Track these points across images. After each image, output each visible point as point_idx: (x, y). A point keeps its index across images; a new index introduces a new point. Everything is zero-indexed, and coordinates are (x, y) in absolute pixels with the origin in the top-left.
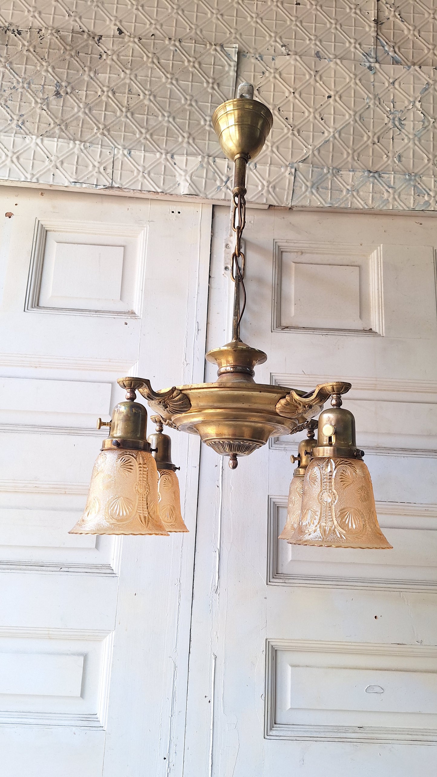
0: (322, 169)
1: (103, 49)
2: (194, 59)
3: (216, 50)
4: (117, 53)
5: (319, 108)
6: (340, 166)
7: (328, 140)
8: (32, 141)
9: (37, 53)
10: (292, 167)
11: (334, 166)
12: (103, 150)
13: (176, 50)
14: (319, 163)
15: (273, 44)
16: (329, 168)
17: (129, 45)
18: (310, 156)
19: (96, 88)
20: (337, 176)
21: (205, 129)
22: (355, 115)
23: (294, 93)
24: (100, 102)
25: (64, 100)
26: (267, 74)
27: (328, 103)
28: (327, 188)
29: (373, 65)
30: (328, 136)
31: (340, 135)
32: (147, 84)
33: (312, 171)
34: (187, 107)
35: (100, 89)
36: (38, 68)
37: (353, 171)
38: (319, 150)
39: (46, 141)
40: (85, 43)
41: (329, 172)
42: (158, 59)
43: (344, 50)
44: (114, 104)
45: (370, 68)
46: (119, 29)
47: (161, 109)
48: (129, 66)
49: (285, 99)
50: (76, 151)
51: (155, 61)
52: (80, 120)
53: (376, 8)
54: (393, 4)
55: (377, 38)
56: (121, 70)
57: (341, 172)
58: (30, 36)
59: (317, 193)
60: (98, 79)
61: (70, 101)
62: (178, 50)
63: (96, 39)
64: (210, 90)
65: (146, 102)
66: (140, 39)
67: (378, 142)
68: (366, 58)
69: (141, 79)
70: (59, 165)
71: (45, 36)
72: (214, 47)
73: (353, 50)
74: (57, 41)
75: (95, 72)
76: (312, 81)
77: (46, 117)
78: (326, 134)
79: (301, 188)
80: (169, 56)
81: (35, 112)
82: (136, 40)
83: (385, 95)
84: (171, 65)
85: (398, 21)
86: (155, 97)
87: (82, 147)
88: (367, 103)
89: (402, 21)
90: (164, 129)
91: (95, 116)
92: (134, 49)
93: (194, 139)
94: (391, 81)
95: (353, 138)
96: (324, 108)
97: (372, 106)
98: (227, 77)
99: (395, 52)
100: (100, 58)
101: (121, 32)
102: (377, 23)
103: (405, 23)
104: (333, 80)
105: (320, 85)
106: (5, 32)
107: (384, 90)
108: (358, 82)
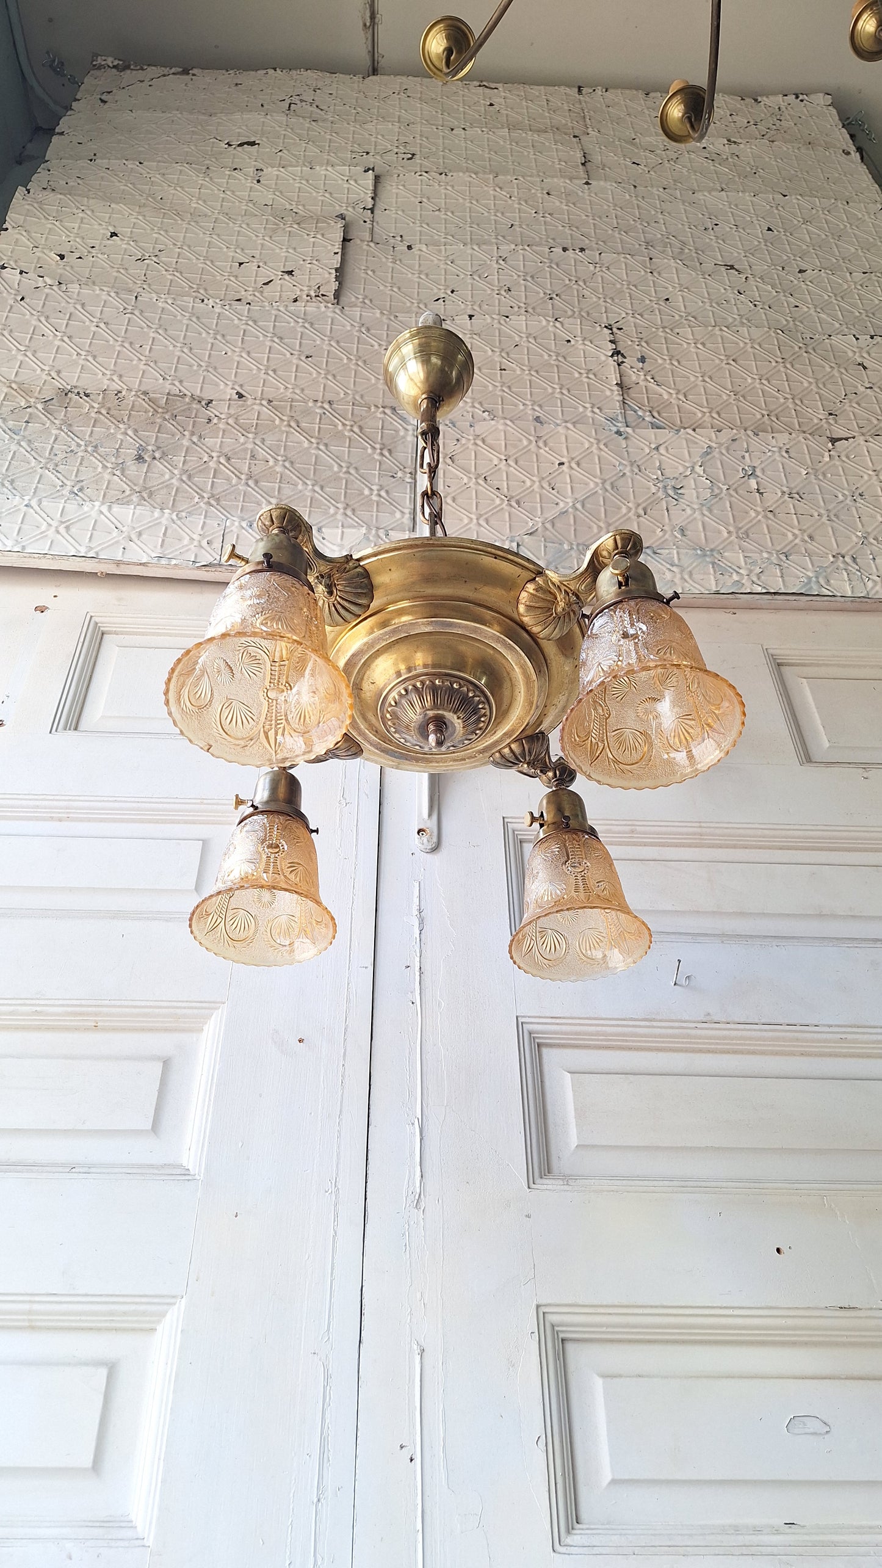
0: (561, 543)
1: (213, 413)
2: (353, 423)
3: (385, 413)
4: (235, 416)
7: (566, 512)
8: (93, 509)
9: (112, 416)
10: (512, 541)
11: (580, 541)
12: (207, 521)
13: (324, 413)
15: (470, 409)
16: (571, 544)
17: (253, 408)
18: (540, 530)
19: (201, 454)
21: (371, 500)
22: (603, 484)
23: (506, 460)
24: (205, 468)
25: (148, 466)
26: (463, 441)
27: (561, 470)
29: (622, 430)
30: (564, 508)
31: (583, 506)
32: (280, 450)
33: (545, 547)
34: (341, 475)
35: (206, 455)
36: (112, 431)
38: (553, 523)
39: (116, 509)
40: (186, 407)
41: (572, 548)
42: (298, 422)
43: (577, 416)
44: (227, 471)
45: (619, 433)
46: (238, 393)
47: (301, 477)
48: (253, 430)
49: (493, 468)
50: (164, 521)
51: (293, 424)
52: (173, 488)
53: (618, 372)
54: (642, 369)
55: (624, 402)
56: (240, 434)
58: (104, 398)
60: (203, 445)
61: (159, 468)
62: (327, 412)
63: (203, 403)
64: (377, 457)
65: (278, 469)
66: (270, 401)
67: (645, 514)
68: (612, 423)
69: (271, 444)
70: (134, 537)
71: (126, 398)
72: (381, 409)
73: (590, 414)
74: (144, 403)
75: (200, 437)
76: (533, 447)
77: (118, 483)
78: (562, 505)
80: (314, 419)
81: (102, 478)
82: (265, 403)
83: (646, 461)
84: (317, 429)
85: (652, 386)
86: (292, 463)
87: (174, 517)
88: (620, 470)
89: (658, 385)
90: (306, 500)
91: (198, 484)
92: (261, 412)
93: (353, 510)
94: (653, 446)
95: (605, 510)
96: (555, 477)
97: (628, 474)
98: (403, 443)
99: (654, 417)
100: (208, 423)
101: (240, 396)
102: (622, 388)
103: (663, 387)
104: (564, 446)
105: (545, 451)
106: (66, 394)
107: (645, 457)
108: (602, 447)
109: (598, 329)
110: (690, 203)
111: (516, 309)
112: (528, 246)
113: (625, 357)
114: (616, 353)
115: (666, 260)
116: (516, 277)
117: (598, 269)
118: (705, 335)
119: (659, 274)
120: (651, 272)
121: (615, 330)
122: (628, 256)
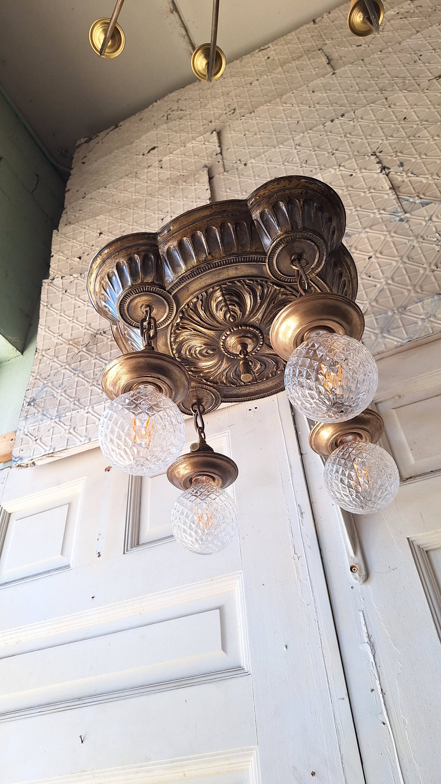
0: (386, 313)
5: (364, 269)
6: (405, 304)
7: (383, 289)
11: (399, 306)
14: (378, 309)
16: (393, 310)
18: (369, 309)
20: (406, 313)
22: (401, 259)
27: (371, 262)
28: (398, 327)
29: (403, 217)
30: (381, 286)
31: (393, 280)
33: (376, 319)
37: (421, 301)
38: (376, 301)
41: (394, 313)
43: (371, 221)
45: (401, 220)
53: (388, 180)
54: (403, 170)
55: (398, 198)
57: (408, 308)
59: (390, 335)
67: (437, 268)
68: (395, 215)
73: (379, 216)
78: (379, 285)
79: (370, 337)
83: (426, 231)
85: (414, 178)
88: (410, 245)
89: (417, 176)
94: (427, 219)
95: (409, 276)
96: (368, 268)
97: (416, 245)
99: (421, 198)
102: (394, 189)
103: (421, 176)
104: (368, 245)
105: (357, 253)
106: (95, 337)
107: (424, 228)
108: (393, 234)
109: (367, 158)
110: (399, 52)
111: (314, 171)
112: (310, 130)
113: (390, 169)
114: (384, 168)
115: (396, 95)
116: (308, 152)
117: (356, 122)
118: (438, 129)
119: (395, 105)
120: (390, 107)
121: (378, 154)
122: (372, 105)
